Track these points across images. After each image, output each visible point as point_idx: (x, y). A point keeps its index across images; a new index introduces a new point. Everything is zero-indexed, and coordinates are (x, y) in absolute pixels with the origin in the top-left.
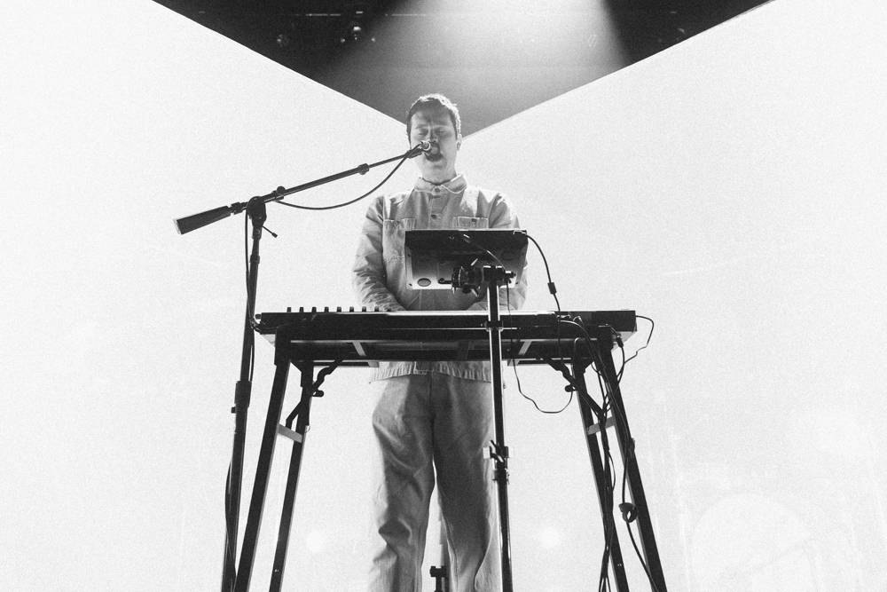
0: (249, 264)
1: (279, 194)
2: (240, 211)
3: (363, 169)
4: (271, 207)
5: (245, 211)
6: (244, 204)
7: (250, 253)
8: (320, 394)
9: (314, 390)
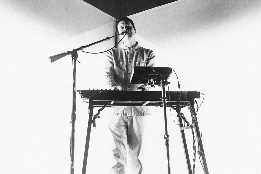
6: (71, 52)
8: (99, 117)
9: (97, 116)
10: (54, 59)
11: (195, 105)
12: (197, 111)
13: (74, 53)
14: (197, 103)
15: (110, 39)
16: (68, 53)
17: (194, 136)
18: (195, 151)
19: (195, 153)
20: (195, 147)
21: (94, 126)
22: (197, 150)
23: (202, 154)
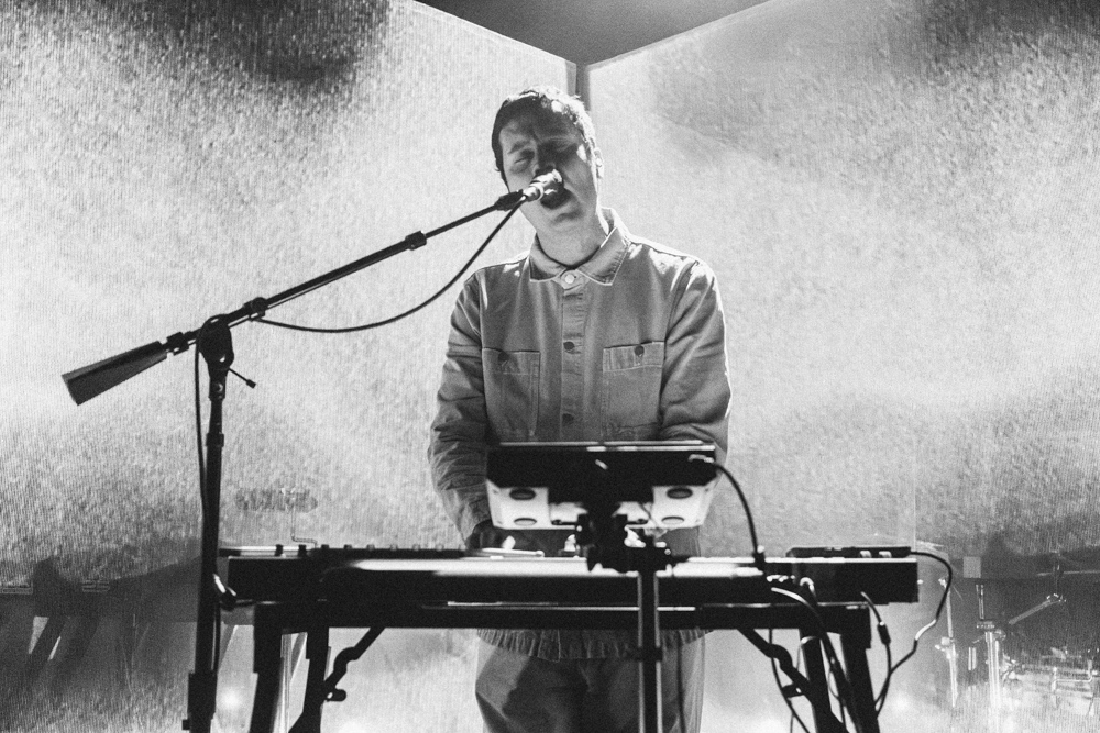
0: (205, 449)
1: (256, 309)
2: (184, 348)
3: (416, 240)
4: (241, 333)
5: (193, 348)
6: (190, 335)
7: (205, 428)
8: (341, 696)
9: (328, 690)
10: (86, 384)
12: (884, 692)
13: (213, 341)
15: (429, 240)
16: (178, 342)
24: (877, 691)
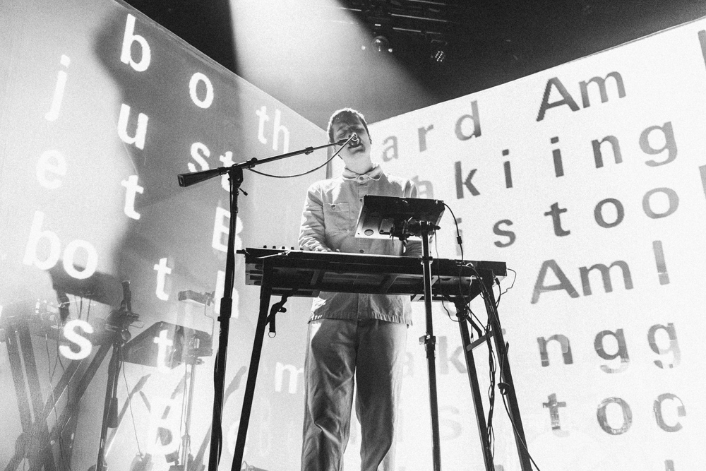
1: (252, 163)
3: (309, 150)
6: (228, 168)
8: (284, 310)
9: (279, 307)
11: (495, 288)
12: (499, 300)
14: (498, 283)
17: (491, 351)
18: (493, 381)
19: (493, 387)
20: (494, 374)
21: (272, 329)
22: (497, 381)
23: (508, 387)
24: (496, 300)
